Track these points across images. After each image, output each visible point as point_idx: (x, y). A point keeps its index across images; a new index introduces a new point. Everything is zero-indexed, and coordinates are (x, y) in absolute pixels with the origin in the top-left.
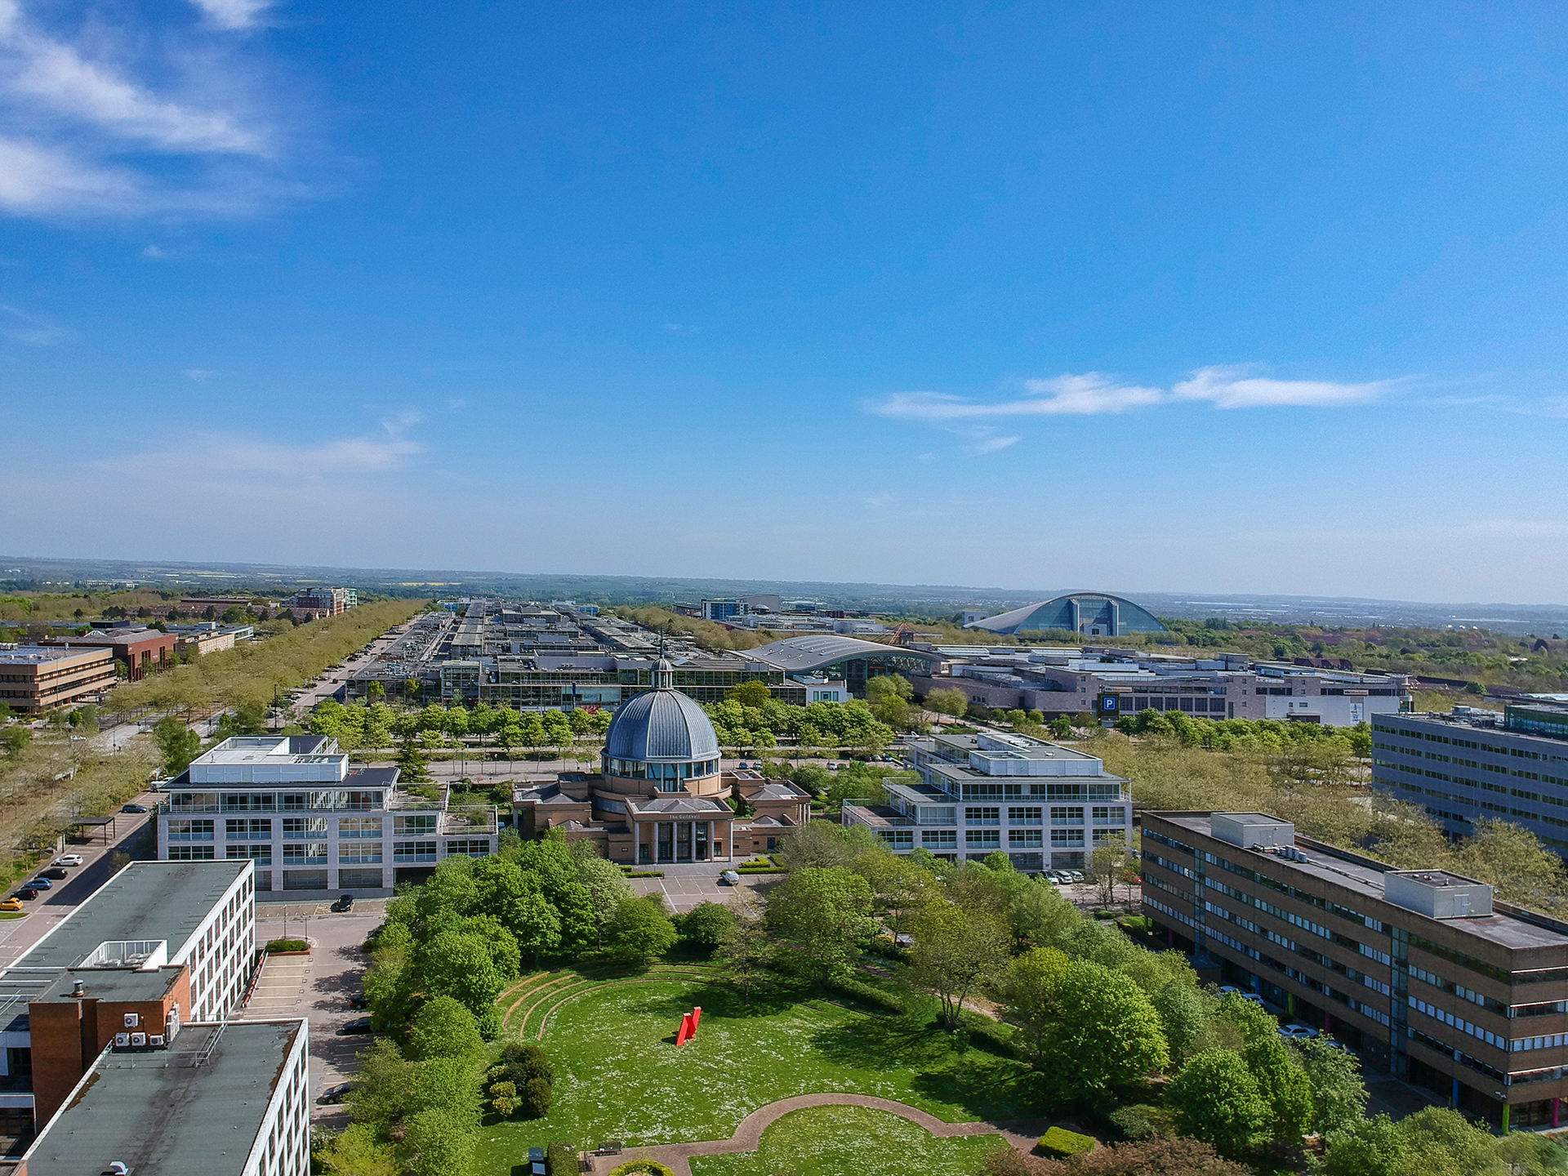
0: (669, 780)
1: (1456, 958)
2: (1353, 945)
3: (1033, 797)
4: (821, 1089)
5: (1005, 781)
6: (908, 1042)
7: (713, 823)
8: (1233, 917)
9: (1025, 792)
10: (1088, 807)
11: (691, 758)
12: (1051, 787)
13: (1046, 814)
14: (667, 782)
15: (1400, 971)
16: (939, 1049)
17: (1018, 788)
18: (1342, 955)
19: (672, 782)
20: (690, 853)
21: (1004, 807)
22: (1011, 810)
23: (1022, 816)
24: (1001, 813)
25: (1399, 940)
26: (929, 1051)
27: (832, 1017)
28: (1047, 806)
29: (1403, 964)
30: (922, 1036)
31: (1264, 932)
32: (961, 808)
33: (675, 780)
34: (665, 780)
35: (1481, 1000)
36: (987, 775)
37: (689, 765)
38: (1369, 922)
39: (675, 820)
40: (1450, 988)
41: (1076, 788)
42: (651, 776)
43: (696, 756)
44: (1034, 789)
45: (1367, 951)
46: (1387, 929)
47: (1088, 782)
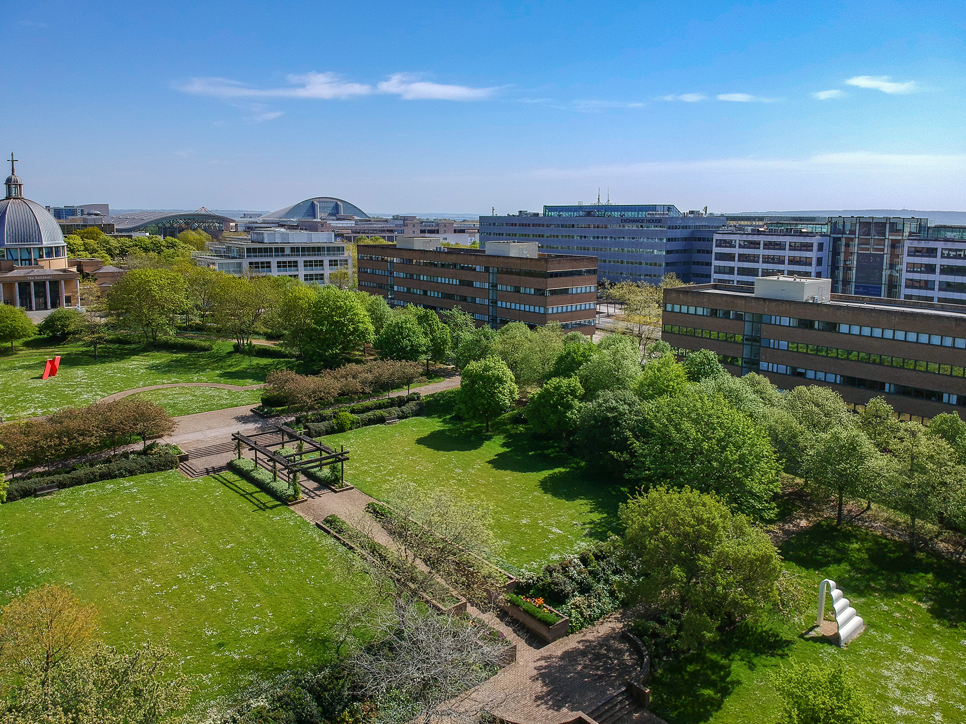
0: (25, 260)
1: (519, 274)
2: (470, 284)
3: (292, 255)
4: (155, 383)
5: (273, 246)
6: (214, 361)
7: (63, 282)
8: (409, 290)
9: (287, 252)
10: (326, 260)
11: (42, 244)
12: (303, 249)
13: (301, 264)
14: (23, 262)
15: (493, 289)
16: (236, 361)
17: (283, 250)
18: (465, 291)
19: (27, 262)
20: (46, 303)
21: (274, 261)
22: (278, 262)
23: (286, 266)
24: (272, 265)
25: (493, 273)
26: (230, 363)
27: (163, 357)
28: (301, 260)
29: (494, 286)
30: (224, 358)
31: (425, 292)
32: (245, 262)
33: (30, 260)
34: (21, 260)
35: (532, 291)
36: (262, 243)
37: (40, 249)
38: (478, 269)
39: (32, 280)
40: (517, 290)
41: (319, 249)
42: (10, 258)
43: (46, 243)
44: (292, 249)
45: (477, 284)
46: (487, 269)
47: (326, 245)
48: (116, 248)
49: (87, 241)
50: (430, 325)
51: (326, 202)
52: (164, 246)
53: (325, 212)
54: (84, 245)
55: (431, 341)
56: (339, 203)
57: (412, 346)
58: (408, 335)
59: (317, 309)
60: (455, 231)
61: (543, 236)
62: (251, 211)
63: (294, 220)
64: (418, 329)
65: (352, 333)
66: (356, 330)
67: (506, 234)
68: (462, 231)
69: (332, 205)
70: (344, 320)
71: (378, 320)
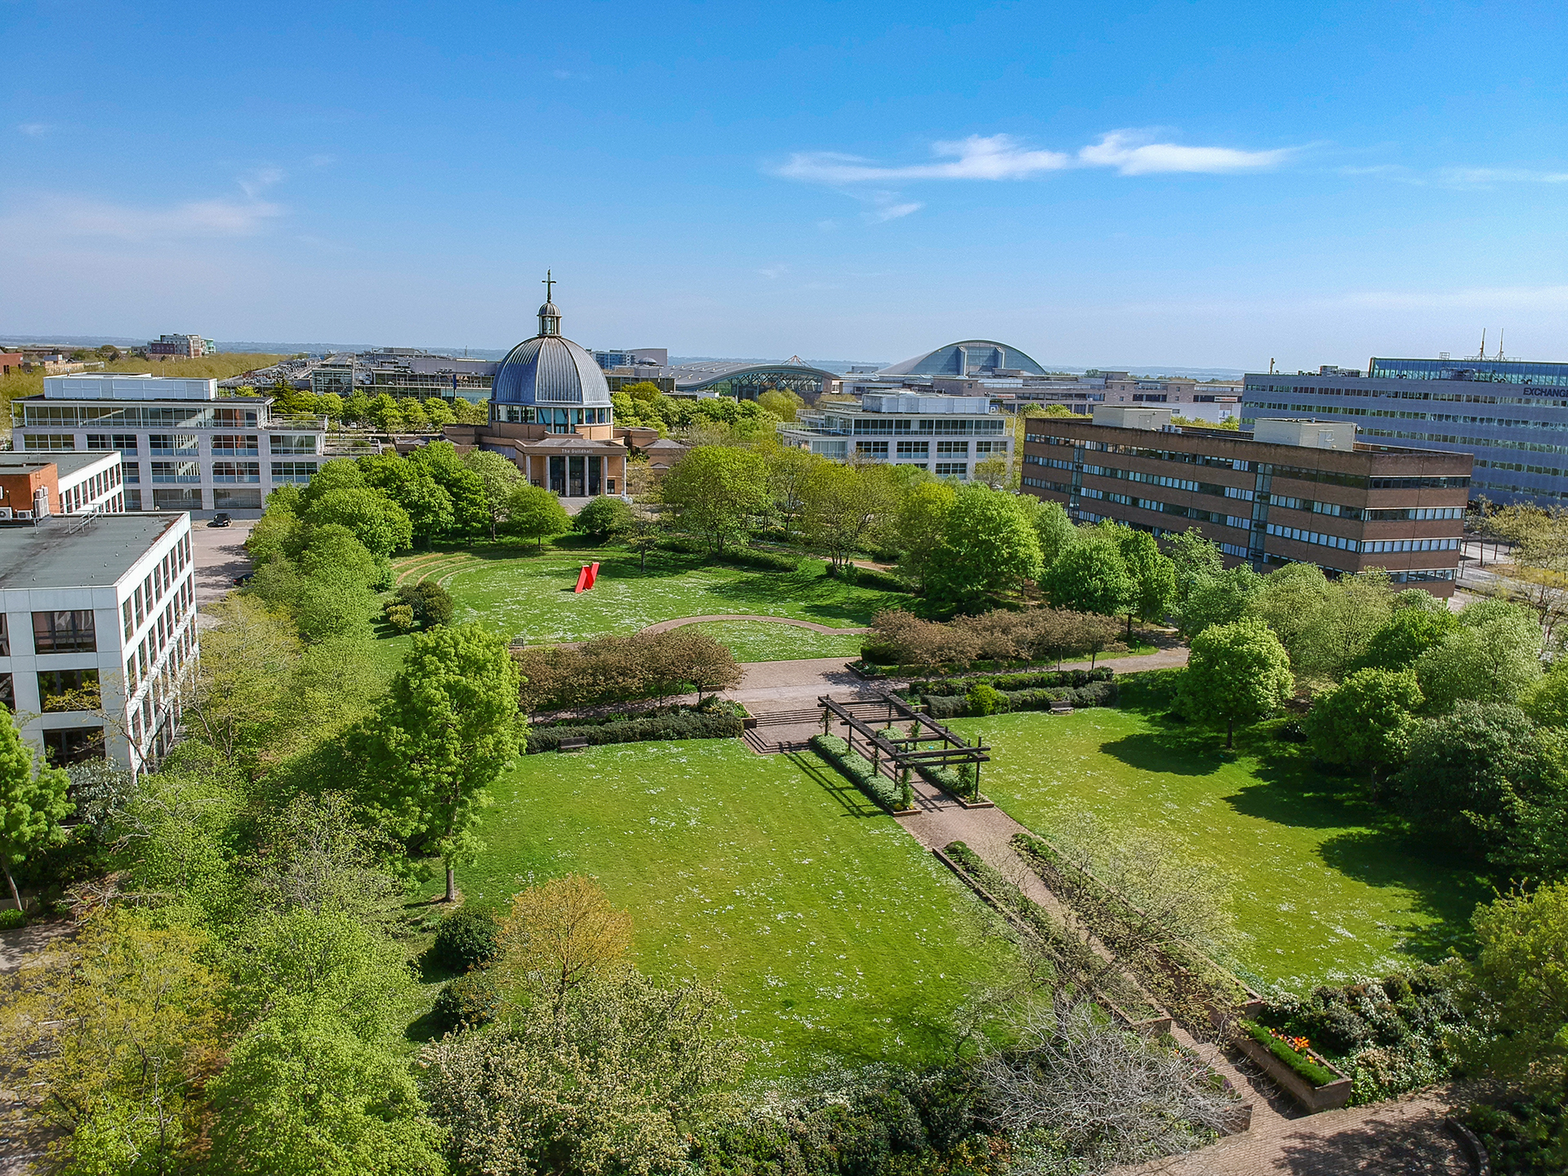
0: (560, 425)
1: (1313, 477)
2: (1218, 491)
3: (921, 433)
4: (717, 612)
5: (894, 418)
6: (798, 588)
7: (606, 458)
8: (1106, 495)
9: (915, 427)
10: (973, 441)
11: (582, 404)
12: (939, 423)
13: (933, 448)
14: (558, 428)
15: (1260, 503)
16: (828, 590)
17: (908, 423)
18: (1209, 503)
19: (562, 428)
20: (583, 487)
21: (893, 441)
22: (900, 444)
23: (910, 450)
24: (890, 447)
25: (1264, 474)
26: (819, 592)
27: (729, 576)
28: (933, 440)
29: (1264, 497)
30: (812, 584)
31: (1135, 501)
32: (852, 442)
33: (566, 425)
34: (555, 425)
35: (1337, 511)
36: (879, 412)
37: (580, 411)
38: (1236, 465)
39: (567, 454)
40: (1307, 507)
41: (963, 424)
42: (541, 421)
43: (587, 403)
44: (923, 423)
45: (1231, 492)
46: (1253, 467)
47: (974, 418)
48: (674, 414)
49: (638, 401)
50: (1141, 558)
51: (980, 348)
52: (738, 414)
53: (976, 365)
54: (634, 407)
55: (1140, 584)
56: (1000, 350)
57: (1105, 589)
58: (1100, 572)
59: (956, 521)
60: (1196, 399)
61: (1364, 412)
62: (863, 363)
63: (927, 377)
64: (1119, 562)
65: (1006, 562)
66: (1012, 556)
67: (1293, 406)
68: (1210, 399)
69: (989, 353)
70: (995, 539)
71: (1050, 542)
